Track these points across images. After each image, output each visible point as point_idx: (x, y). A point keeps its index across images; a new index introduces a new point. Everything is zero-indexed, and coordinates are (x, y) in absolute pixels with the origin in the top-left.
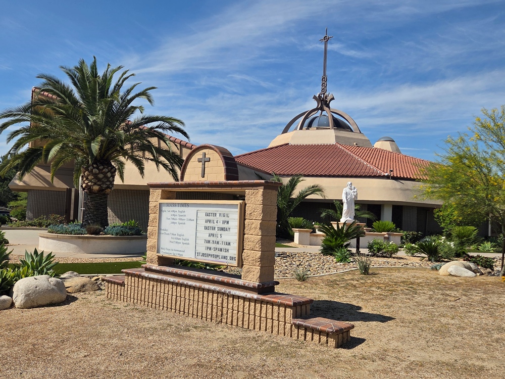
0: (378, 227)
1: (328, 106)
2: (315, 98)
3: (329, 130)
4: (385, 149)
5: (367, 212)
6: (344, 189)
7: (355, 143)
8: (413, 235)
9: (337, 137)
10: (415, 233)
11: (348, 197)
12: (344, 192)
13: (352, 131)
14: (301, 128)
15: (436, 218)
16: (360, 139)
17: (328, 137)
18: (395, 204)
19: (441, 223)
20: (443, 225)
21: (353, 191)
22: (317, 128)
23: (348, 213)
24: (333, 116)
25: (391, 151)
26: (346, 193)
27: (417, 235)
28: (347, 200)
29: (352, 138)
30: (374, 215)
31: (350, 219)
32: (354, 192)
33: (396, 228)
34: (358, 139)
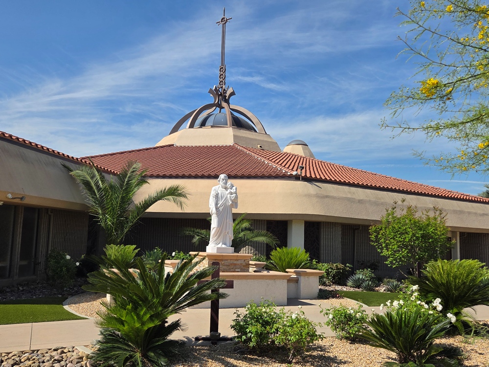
0: (280, 259)
1: (227, 101)
2: (211, 91)
3: (226, 128)
4: (296, 154)
5: (264, 232)
6: (213, 188)
7: (259, 146)
8: (338, 269)
9: (235, 137)
10: (341, 266)
11: (220, 203)
12: (213, 193)
13: (255, 131)
14: (192, 126)
15: (373, 241)
16: (266, 141)
17: (225, 136)
18: (308, 219)
19: (382, 249)
20: (385, 253)
21: (229, 191)
22: (212, 127)
23: (219, 233)
24: (232, 114)
25: (304, 156)
26: (217, 196)
27: (344, 269)
28: (217, 209)
29: (256, 140)
30: (273, 237)
31: (224, 246)
32: (231, 193)
33: (311, 260)
34: (263, 141)
